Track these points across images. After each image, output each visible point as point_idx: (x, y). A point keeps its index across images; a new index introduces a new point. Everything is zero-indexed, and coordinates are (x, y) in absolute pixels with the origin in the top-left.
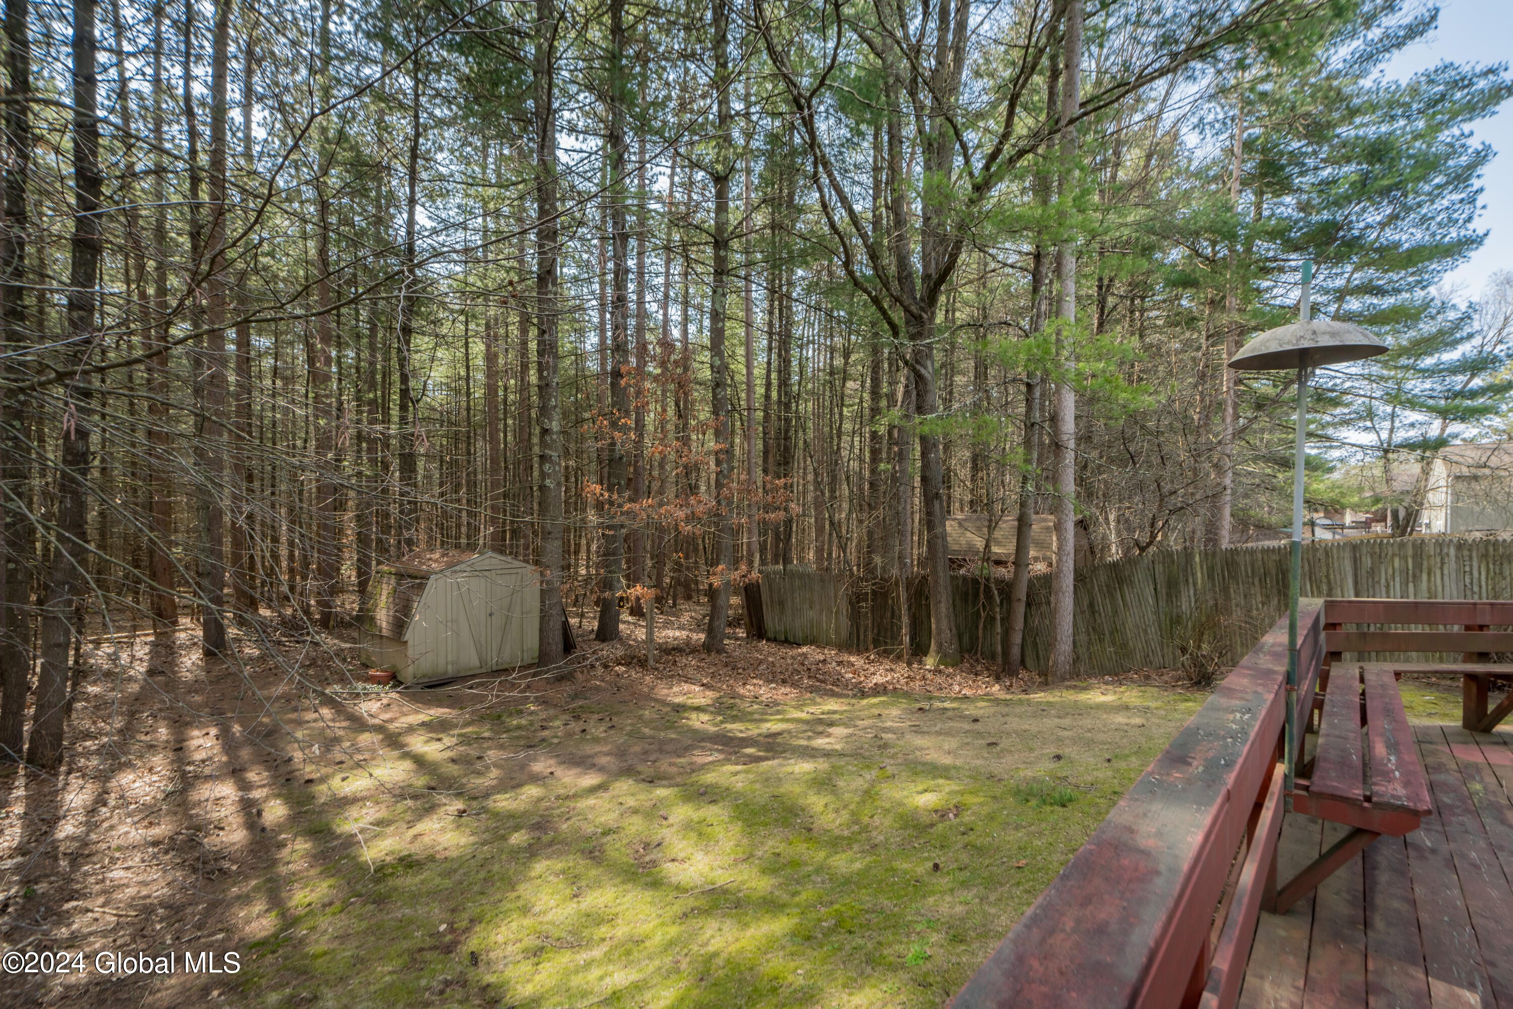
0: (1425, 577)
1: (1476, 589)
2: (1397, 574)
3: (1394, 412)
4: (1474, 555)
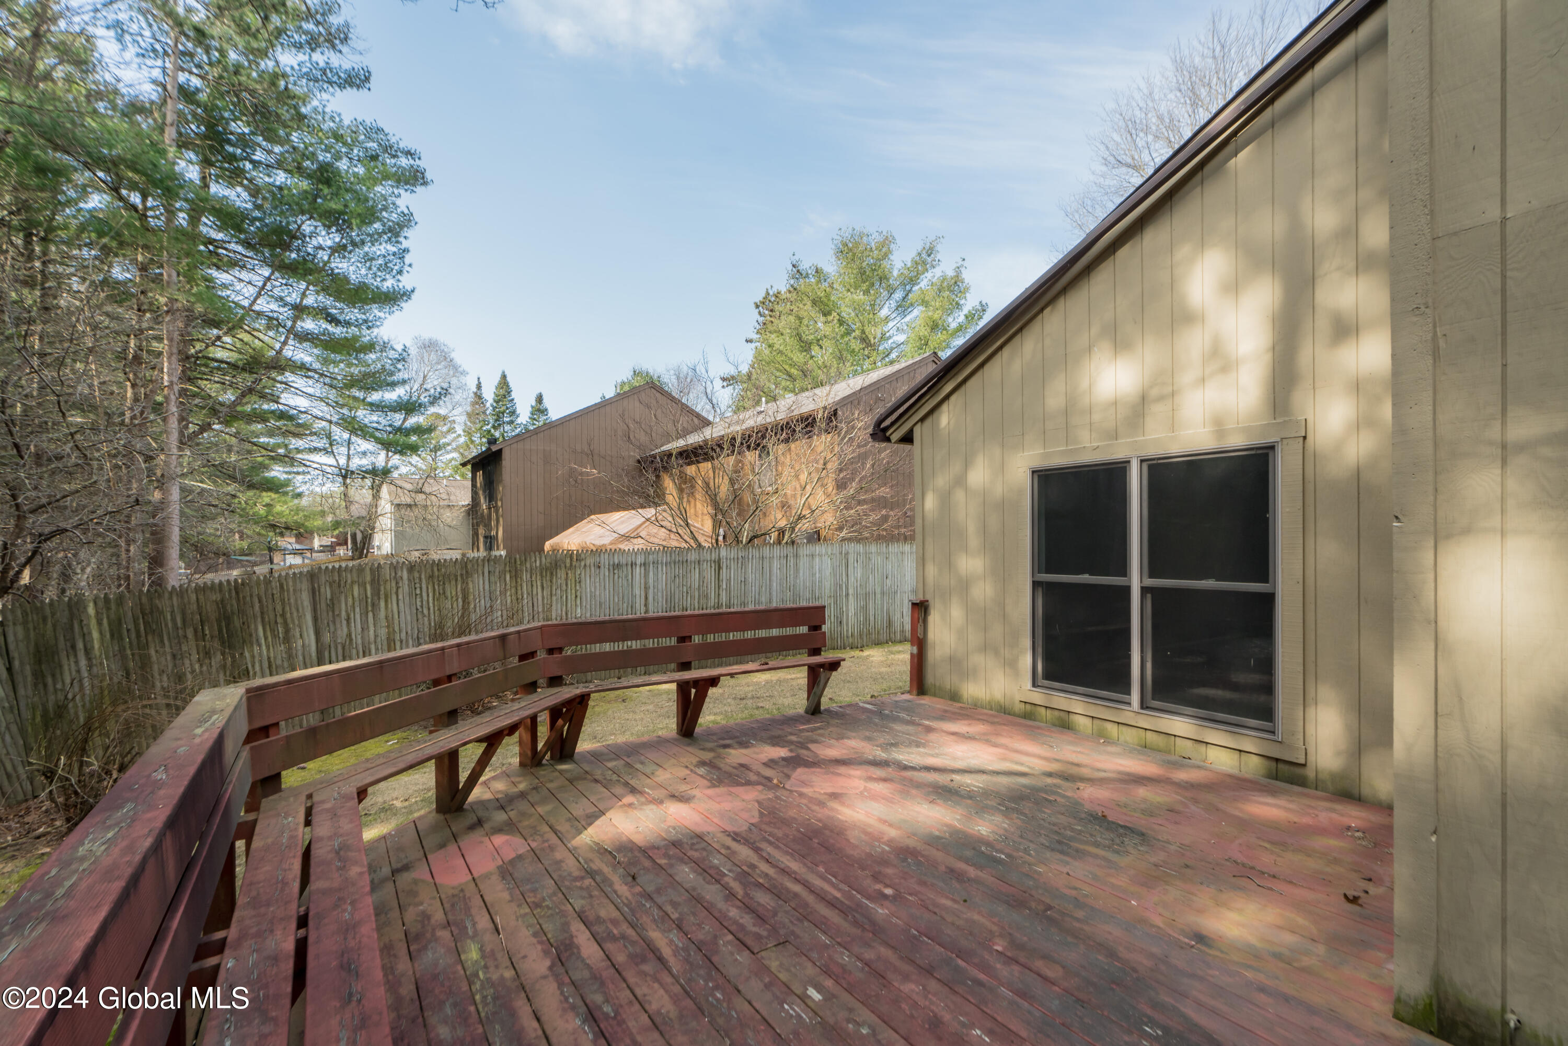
0: (382, 604)
2: (357, 603)
3: (350, 439)
4: (423, 576)
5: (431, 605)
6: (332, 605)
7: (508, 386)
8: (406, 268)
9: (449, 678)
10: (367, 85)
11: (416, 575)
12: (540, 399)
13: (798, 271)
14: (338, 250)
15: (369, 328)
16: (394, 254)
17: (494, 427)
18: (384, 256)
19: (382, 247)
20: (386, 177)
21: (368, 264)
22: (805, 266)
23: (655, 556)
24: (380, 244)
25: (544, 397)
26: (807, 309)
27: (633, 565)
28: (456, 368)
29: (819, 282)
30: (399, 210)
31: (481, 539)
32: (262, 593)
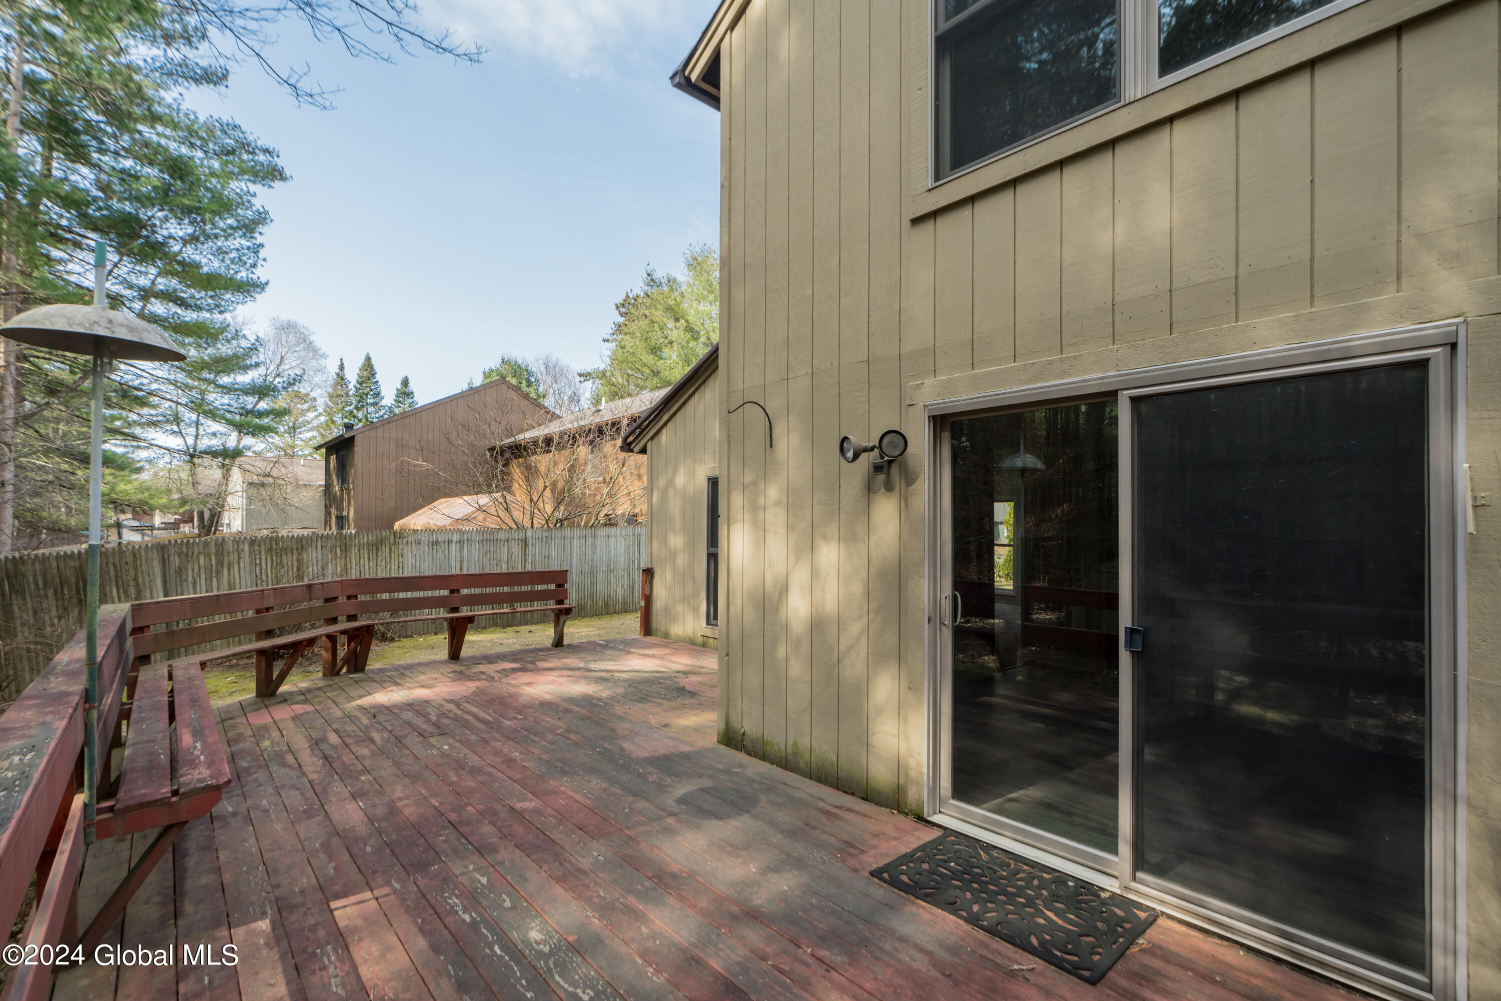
0: (225, 571)
1: (264, 578)
2: (202, 570)
3: (198, 420)
4: (262, 549)
5: (269, 572)
6: (180, 572)
7: (372, 368)
8: (261, 262)
9: (267, 610)
10: (225, 83)
11: (256, 548)
12: (405, 382)
13: (652, 280)
14: (192, 239)
15: (221, 312)
16: (248, 248)
17: (357, 408)
18: (238, 250)
19: (236, 242)
20: (243, 172)
21: (220, 257)
22: (659, 275)
23: (469, 535)
24: (235, 239)
25: (410, 380)
26: (658, 314)
27: (449, 542)
28: (315, 351)
29: (672, 290)
30: (254, 209)
31: (334, 519)
32: (117, 561)
